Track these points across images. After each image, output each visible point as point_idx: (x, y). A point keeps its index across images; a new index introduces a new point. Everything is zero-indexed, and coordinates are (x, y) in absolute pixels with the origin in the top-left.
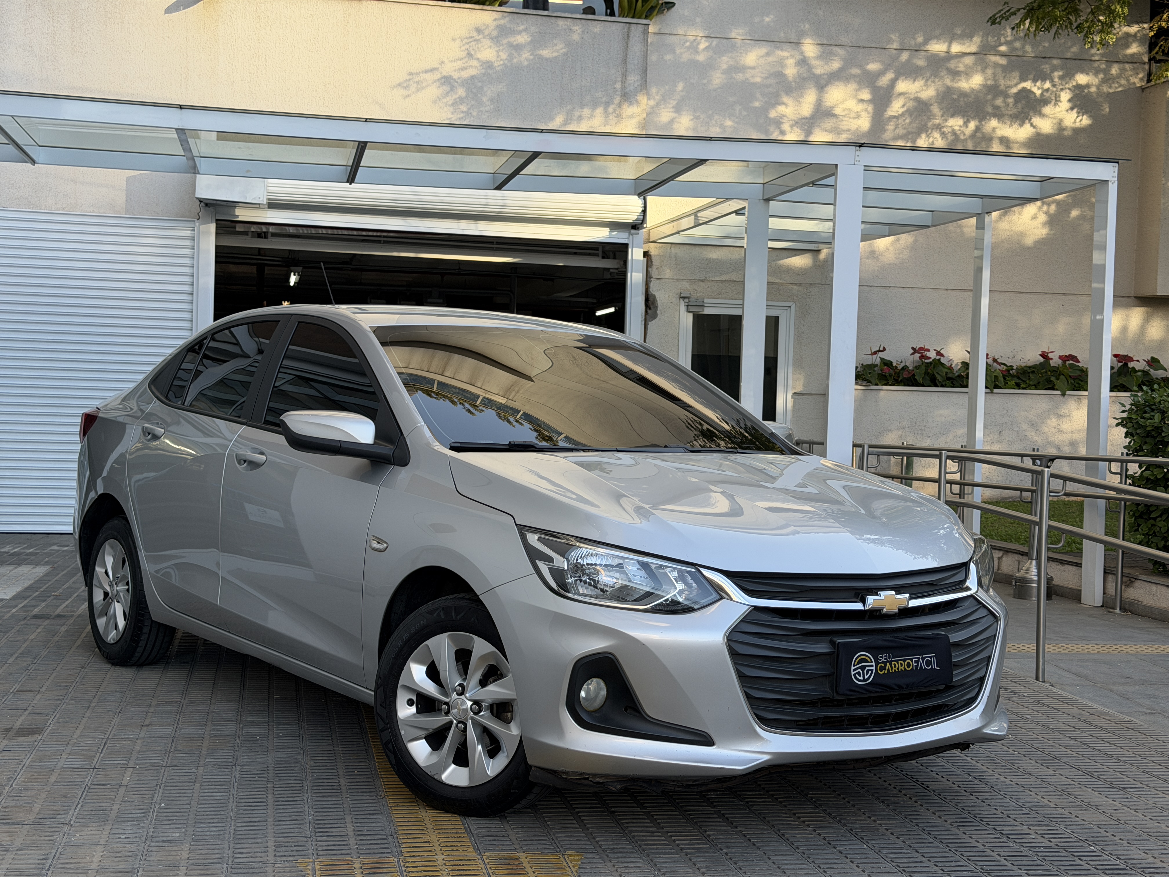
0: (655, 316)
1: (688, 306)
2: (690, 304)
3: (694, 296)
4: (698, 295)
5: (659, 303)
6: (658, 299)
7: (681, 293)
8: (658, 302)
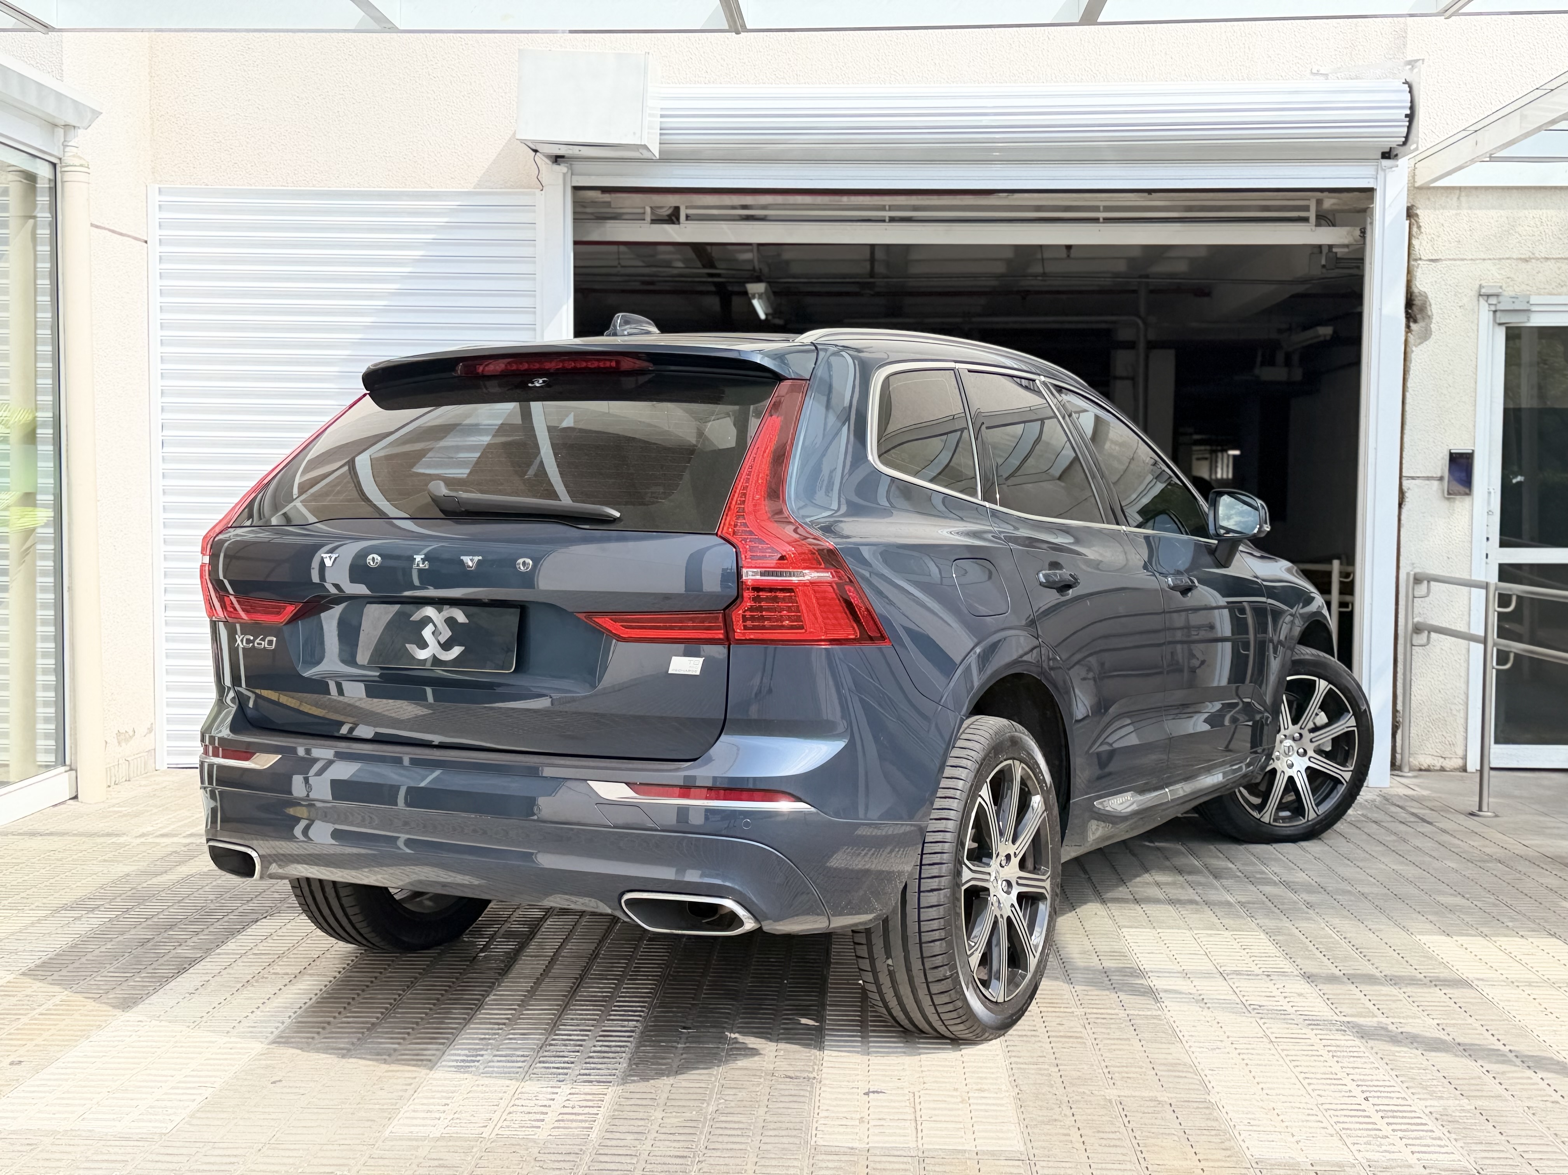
0: (1426, 335)
1: (1495, 312)
2: (1500, 307)
3: (1508, 292)
4: (1517, 289)
5: (1435, 309)
6: (1432, 302)
7: (1481, 286)
8: (1433, 306)
